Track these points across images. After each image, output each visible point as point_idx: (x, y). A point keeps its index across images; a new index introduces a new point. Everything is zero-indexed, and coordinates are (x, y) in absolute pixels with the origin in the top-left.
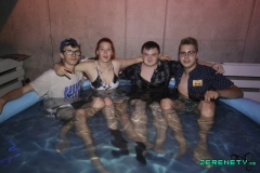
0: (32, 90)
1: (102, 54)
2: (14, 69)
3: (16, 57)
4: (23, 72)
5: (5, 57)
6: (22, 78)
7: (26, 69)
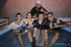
0: (7, 28)
1: (28, 17)
2: (6, 21)
3: (6, 18)
4: (8, 22)
5: (3, 18)
6: (8, 24)
7: (9, 21)
